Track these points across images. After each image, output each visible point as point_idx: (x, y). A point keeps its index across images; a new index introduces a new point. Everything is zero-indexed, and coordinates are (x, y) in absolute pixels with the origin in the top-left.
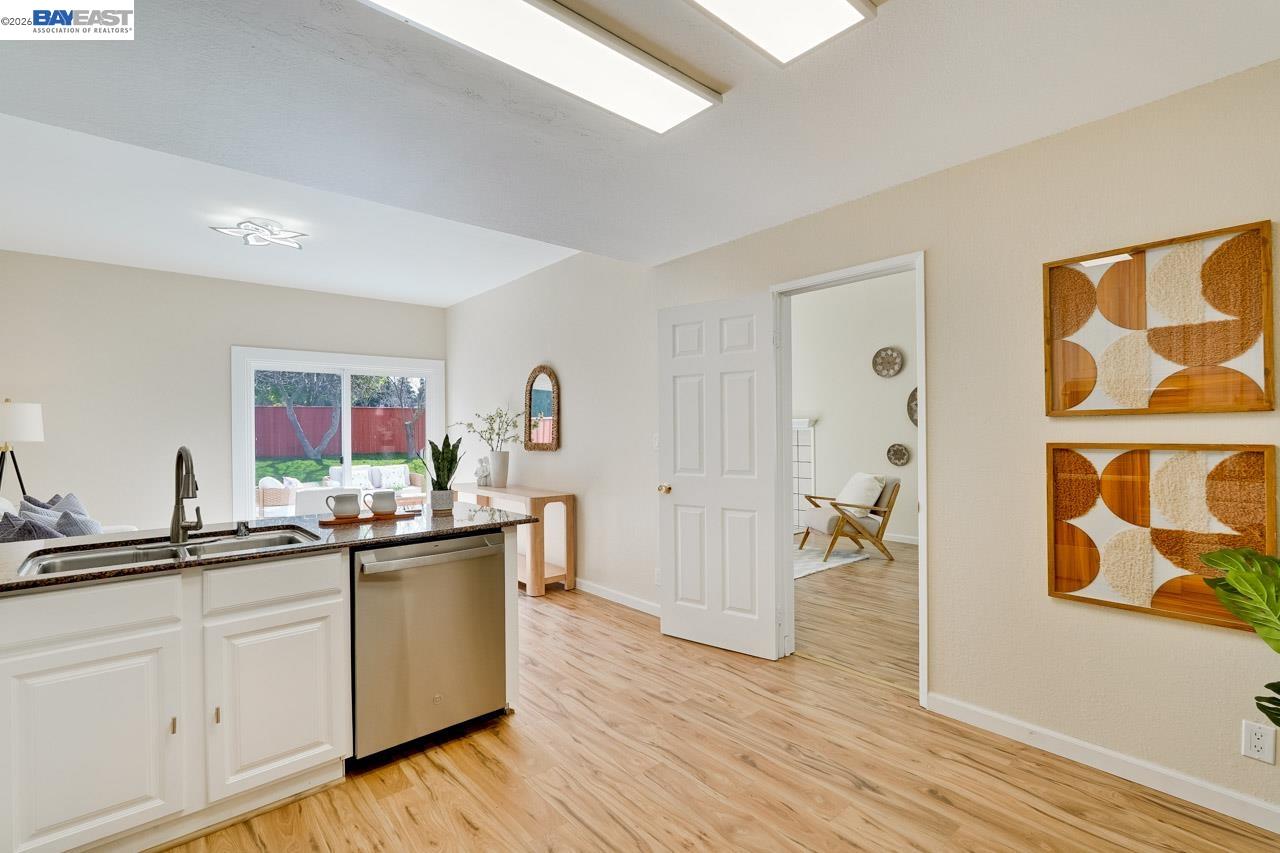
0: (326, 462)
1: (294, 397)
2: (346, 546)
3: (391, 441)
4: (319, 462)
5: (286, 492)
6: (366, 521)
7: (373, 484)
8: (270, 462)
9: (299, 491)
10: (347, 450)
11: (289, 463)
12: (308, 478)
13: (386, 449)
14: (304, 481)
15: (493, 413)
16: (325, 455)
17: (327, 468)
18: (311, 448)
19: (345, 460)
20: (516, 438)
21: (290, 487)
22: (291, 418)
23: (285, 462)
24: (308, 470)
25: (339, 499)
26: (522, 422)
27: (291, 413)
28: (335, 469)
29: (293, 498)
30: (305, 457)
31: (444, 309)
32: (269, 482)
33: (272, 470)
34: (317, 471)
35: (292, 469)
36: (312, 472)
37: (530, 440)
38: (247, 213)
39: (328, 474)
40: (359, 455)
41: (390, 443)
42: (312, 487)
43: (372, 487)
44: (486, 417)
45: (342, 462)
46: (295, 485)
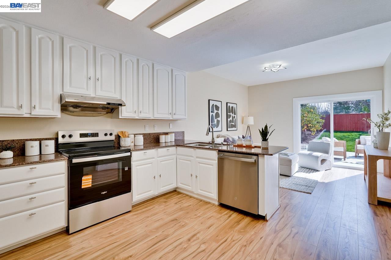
31: (382, 67)
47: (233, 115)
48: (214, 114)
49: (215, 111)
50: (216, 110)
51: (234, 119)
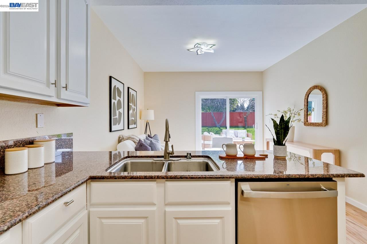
0: (221, 128)
1: (213, 109)
2: (233, 178)
3: (242, 122)
4: (219, 128)
5: (210, 137)
6: (240, 159)
7: (235, 136)
8: (207, 128)
9: (213, 137)
10: (228, 124)
11: (212, 128)
12: (217, 133)
13: (240, 125)
14: (215, 134)
15: (286, 110)
16: (221, 126)
17: (222, 130)
18: (217, 124)
19: (227, 128)
20: (299, 120)
21: (211, 135)
22: (212, 115)
23: (211, 128)
24: (216, 130)
25: (228, 146)
26: (302, 113)
27: (212, 114)
28: (224, 130)
29: (212, 139)
30: (216, 127)
31: (262, 72)
32: (206, 133)
33: (207, 130)
34: (219, 131)
35: (212, 130)
36: (217, 131)
37: (307, 121)
38: (197, 41)
39: (222, 132)
40: (232, 126)
41: (241, 122)
42: (217, 136)
43: (235, 137)
44: (283, 111)
45: (226, 128)
46: (213, 135)
47: (134, 107)
48: (116, 102)
49: (118, 98)
50: (118, 96)
51: (134, 112)
